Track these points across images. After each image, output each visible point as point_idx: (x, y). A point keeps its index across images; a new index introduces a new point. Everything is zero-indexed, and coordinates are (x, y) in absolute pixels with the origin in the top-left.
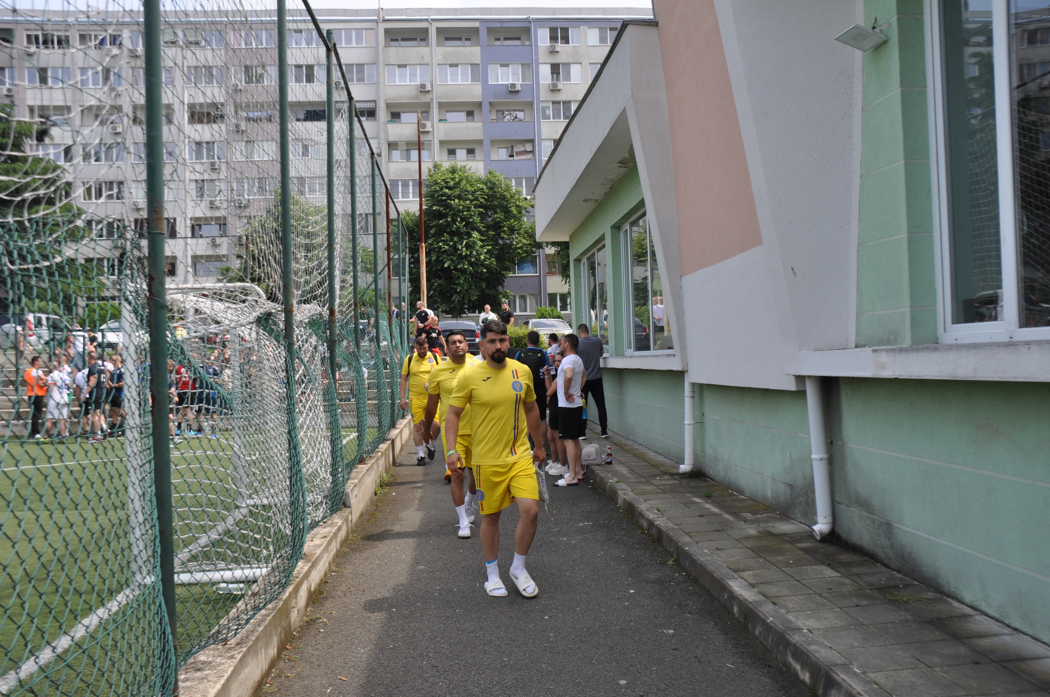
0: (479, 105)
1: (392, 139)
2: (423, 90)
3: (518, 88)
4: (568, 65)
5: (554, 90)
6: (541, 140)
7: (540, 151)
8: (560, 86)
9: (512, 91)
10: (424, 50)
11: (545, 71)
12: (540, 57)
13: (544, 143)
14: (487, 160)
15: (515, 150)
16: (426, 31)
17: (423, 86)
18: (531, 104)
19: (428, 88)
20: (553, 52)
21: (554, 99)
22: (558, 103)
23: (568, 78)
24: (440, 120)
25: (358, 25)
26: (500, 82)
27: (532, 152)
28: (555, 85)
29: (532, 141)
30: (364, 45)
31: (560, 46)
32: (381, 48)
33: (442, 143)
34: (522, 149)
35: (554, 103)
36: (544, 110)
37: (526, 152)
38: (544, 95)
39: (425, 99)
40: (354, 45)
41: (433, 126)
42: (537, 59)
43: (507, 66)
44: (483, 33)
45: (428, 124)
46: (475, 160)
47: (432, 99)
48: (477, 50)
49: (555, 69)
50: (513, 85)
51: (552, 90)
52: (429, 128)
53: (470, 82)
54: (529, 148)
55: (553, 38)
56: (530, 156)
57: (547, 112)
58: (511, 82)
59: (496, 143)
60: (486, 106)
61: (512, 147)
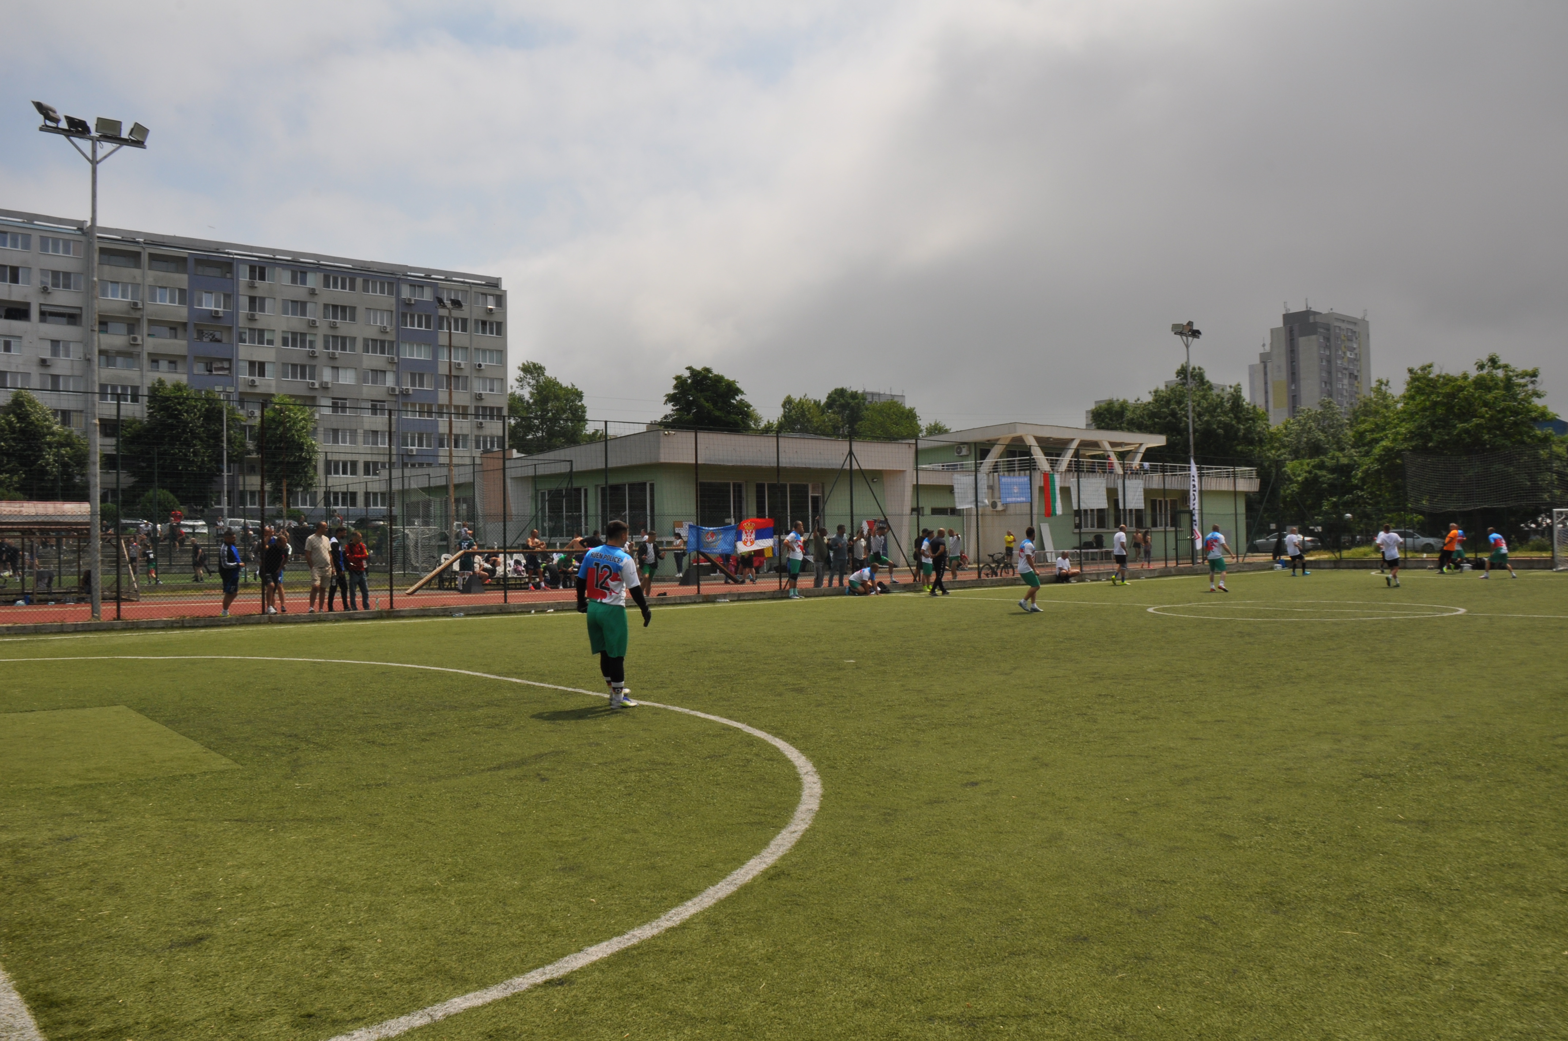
0: (184, 325)
1: (103, 347)
2: (134, 306)
3: (221, 314)
4: (263, 299)
5: (252, 319)
6: (238, 360)
7: (237, 368)
8: (257, 317)
9: (215, 316)
10: (136, 272)
11: (244, 301)
12: (240, 289)
13: (241, 364)
14: (190, 374)
15: (214, 366)
16: (138, 254)
17: (135, 304)
18: (230, 329)
19: (140, 306)
20: (252, 287)
21: (251, 327)
22: (254, 330)
23: (262, 309)
24: (149, 335)
25: (67, 237)
26: (204, 307)
27: (229, 369)
28: (253, 315)
29: (230, 361)
30: (71, 255)
31: (258, 283)
32: (96, 264)
33: (149, 354)
34: (220, 365)
35: (250, 329)
36: (240, 334)
37: (222, 369)
38: (242, 322)
39: (137, 315)
40: (61, 254)
41: (143, 340)
42: (238, 291)
43: (211, 293)
44: (191, 264)
45: (139, 338)
46: (176, 372)
47: (142, 316)
48: (185, 277)
49: (252, 300)
50: (217, 312)
51: (250, 319)
52: (139, 342)
53: (177, 305)
54: (226, 365)
55: (252, 277)
56: (226, 372)
57: (244, 337)
58: (213, 308)
59: (198, 359)
60: (190, 328)
61: (211, 363)
